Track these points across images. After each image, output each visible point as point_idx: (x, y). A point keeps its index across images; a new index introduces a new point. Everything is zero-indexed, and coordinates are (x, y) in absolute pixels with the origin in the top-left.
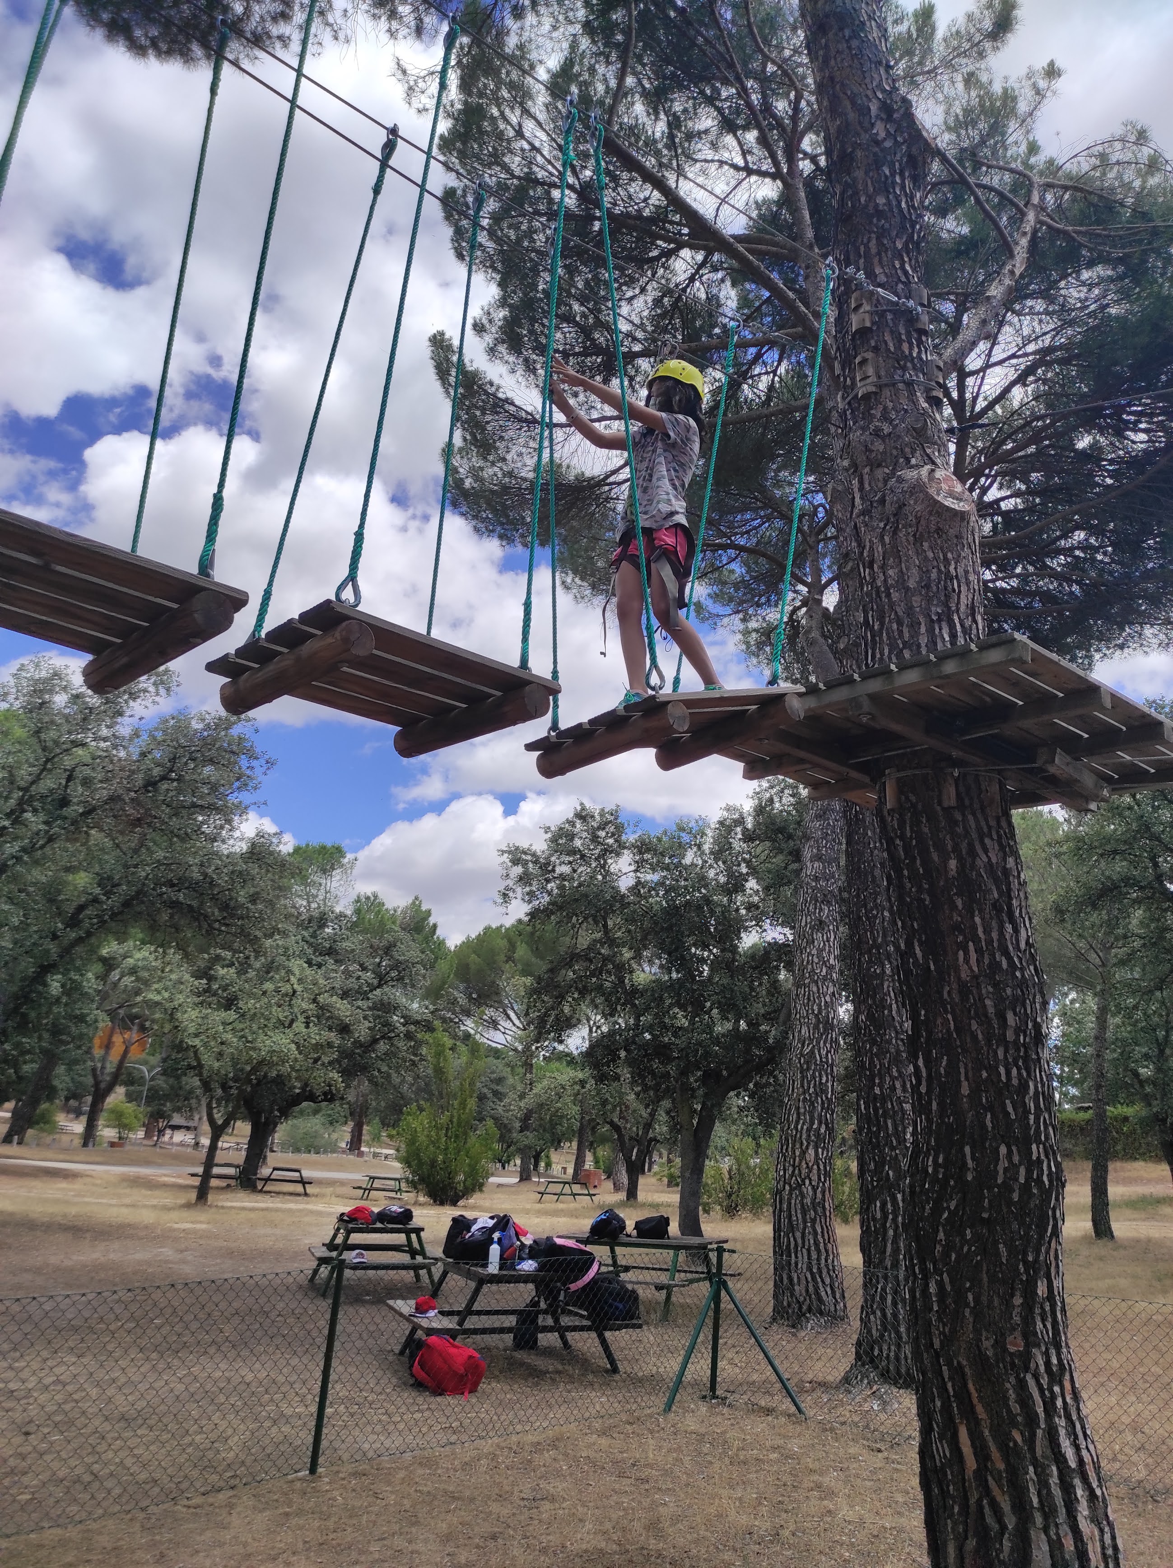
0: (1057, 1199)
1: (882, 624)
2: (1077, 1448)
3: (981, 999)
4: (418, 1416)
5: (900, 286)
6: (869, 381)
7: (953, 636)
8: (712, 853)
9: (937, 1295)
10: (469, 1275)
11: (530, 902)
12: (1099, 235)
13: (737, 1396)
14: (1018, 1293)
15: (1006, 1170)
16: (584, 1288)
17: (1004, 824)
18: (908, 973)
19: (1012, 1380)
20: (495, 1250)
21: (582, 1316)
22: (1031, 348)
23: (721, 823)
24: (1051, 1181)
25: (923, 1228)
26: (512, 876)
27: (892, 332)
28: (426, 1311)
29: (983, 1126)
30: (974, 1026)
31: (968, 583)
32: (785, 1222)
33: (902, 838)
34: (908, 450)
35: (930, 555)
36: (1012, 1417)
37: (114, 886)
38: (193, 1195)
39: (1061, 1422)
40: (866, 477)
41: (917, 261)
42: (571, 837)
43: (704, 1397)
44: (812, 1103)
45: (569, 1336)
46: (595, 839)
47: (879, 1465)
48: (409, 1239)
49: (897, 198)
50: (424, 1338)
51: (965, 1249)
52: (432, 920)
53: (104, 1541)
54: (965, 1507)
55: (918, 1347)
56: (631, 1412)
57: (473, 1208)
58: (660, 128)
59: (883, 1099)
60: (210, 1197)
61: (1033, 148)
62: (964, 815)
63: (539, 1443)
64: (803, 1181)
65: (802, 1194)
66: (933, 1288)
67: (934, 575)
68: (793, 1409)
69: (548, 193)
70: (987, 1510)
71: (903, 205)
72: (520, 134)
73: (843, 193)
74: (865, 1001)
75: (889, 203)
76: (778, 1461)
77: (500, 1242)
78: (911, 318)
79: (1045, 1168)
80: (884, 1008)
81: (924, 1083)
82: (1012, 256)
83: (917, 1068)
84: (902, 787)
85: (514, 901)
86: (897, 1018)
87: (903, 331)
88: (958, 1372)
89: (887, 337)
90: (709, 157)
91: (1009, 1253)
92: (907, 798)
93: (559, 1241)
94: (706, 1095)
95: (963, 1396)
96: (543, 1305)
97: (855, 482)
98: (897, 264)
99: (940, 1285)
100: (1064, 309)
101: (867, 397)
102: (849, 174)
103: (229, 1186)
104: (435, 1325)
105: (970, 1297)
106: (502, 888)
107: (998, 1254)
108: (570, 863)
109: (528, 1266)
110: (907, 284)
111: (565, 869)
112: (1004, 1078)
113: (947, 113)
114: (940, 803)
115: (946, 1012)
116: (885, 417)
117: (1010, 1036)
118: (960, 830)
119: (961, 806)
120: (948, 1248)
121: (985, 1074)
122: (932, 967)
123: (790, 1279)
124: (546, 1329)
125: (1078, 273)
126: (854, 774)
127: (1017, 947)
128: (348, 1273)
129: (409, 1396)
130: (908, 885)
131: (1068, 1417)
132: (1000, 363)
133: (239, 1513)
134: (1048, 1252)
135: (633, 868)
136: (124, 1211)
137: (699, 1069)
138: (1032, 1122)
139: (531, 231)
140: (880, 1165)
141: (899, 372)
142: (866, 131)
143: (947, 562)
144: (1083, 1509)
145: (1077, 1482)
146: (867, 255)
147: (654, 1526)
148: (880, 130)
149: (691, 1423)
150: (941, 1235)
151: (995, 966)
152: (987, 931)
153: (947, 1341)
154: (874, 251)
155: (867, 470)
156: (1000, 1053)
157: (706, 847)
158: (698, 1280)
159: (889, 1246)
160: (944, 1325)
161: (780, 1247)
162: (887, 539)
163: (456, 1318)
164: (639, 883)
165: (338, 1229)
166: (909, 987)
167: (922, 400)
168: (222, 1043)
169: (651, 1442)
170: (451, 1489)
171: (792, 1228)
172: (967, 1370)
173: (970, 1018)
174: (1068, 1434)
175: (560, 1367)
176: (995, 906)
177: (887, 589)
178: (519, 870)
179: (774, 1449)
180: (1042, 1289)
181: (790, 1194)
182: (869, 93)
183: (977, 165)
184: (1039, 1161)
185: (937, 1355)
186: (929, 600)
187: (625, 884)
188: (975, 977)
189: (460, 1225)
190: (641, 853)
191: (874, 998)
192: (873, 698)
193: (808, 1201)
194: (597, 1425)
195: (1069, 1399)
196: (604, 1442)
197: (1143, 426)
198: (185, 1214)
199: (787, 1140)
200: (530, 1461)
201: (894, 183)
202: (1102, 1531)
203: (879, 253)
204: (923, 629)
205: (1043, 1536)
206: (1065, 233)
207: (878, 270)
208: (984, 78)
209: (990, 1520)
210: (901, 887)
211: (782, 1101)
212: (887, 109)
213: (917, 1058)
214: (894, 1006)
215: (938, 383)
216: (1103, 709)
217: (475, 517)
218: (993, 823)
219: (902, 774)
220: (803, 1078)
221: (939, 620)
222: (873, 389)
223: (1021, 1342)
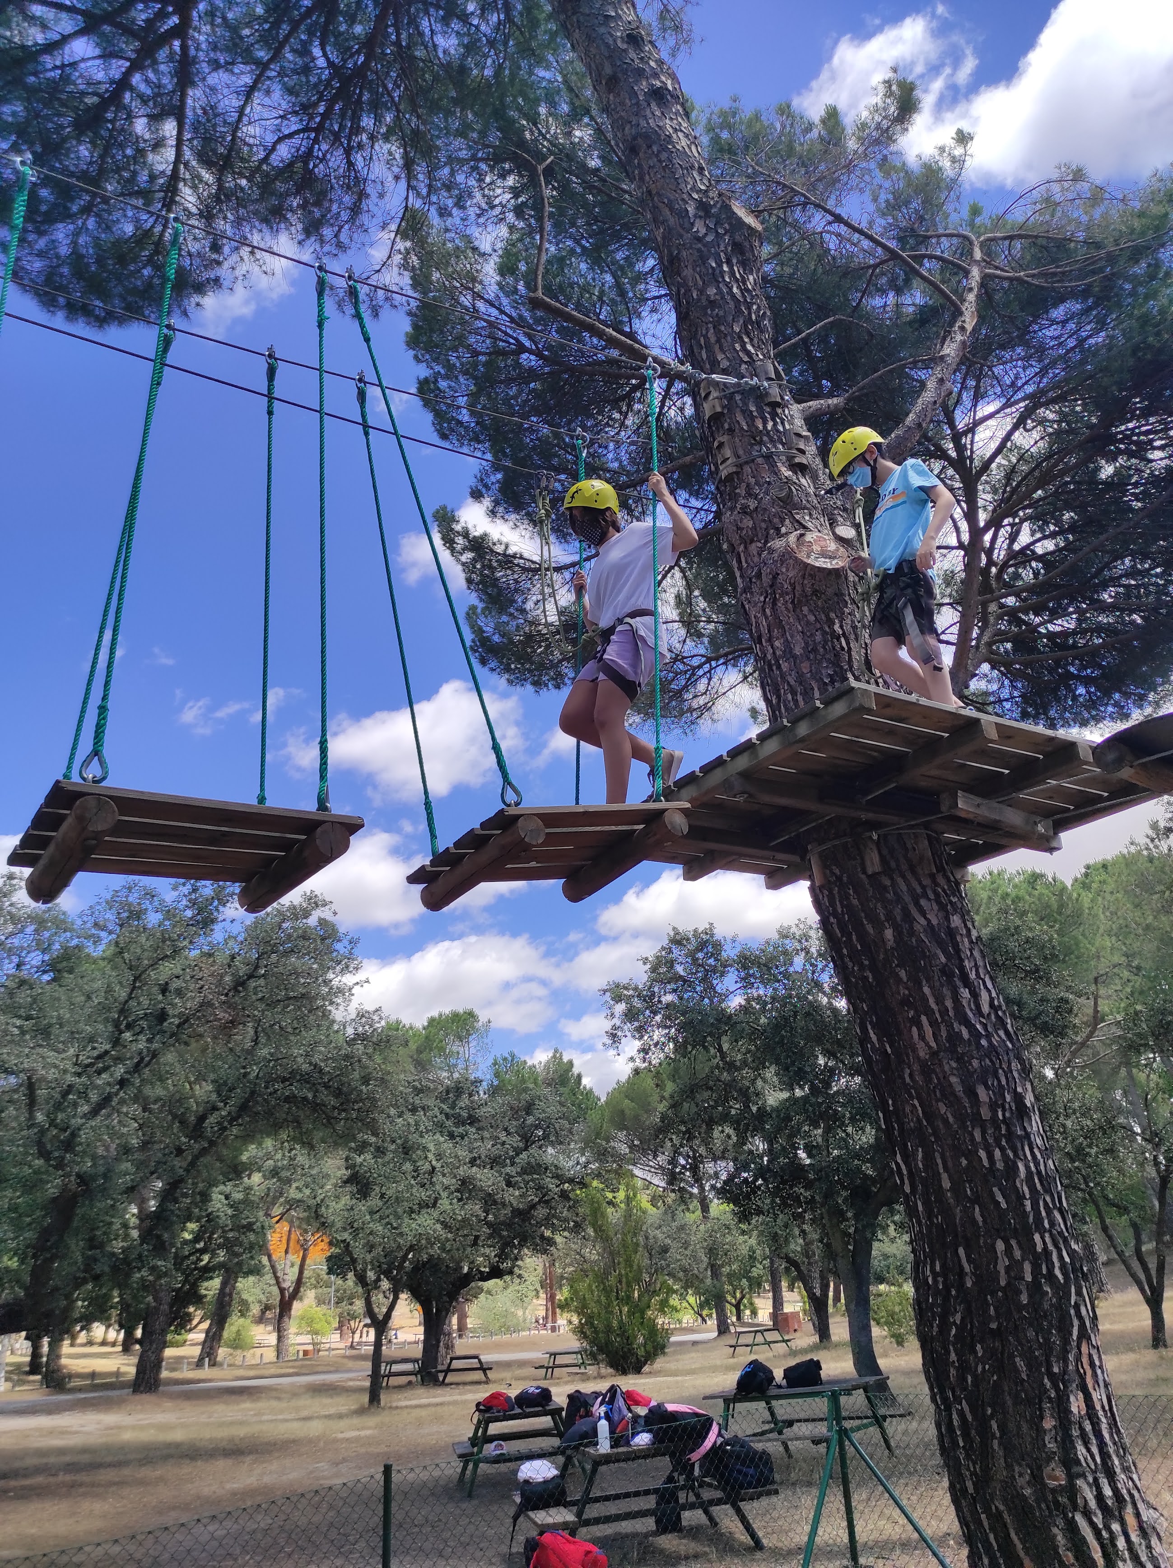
0: (1079, 1293)
3: (945, 1076)
5: (744, 366)
6: (729, 462)
9: (960, 1428)
14: (1047, 1413)
15: (1008, 1269)
16: (707, 1455)
17: (941, 880)
19: (1060, 1522)
20: (603, 1427)
21: (716, 1488)
26: (617, 1014)
27: (743, 412)
29: (974, 1221)
30: (943, 1109)
33: (836, 915)
34: (776, 520)
35: (812, 618)
37: (230, 1090)
38: (366, 1398)
41: (760, 339)
45: (712, 1511)
46: (695, 962)
49: (728, 285)
50: (537, 1537)
51: (980, 1369)
60: (384, 1397)
61: (976, 210)
62: (892, 879)
66: (956, 1420)
67: (818, 637)
71: (735, 290)
75: (720, 291)
77: (608, 1417)
78: (759, 394)
79: (1056, 1260)
81: (906, 1181)
82: (961, 313)
84: (829, 860)
87: (753, 408)
88: (997, 1520)
89: (739, 417)
91: (1029, 1366)
92: (833, 873)
93: (671, 1407)
94: (857, 1215)
95: (1007, 1547)
98: (738, 346)
99: (961, 1414)
102: (681, 275)
105: (995, 1426)
106: (609, 1029)
107: (1017, 1371)
110: (752, 362)
112: (986, 1163)
114: (864, 871)
115: (912, 1098)
116: (750, 494)
117: (985, 1113)
118: (890, 896)
119: (887, 870)
120: (964, 1368)
121: (964, 1162)
122: (889, 1050)
124: (688, 1507)
127: (979, 1011)
130: (850, 965)
131: (1134, 1557)
134: (1078, 1358)
135: (740, 985)
136: (296, 1425)
138: (1028, 1208)
141: (757, 448)
142: (687, 232)
143: (831, 623)
146: (708, 345)
148: (699, 227)
150: (953, 1357)
151: (954, 1038)
152: (939, 1001)
153: (983, 1482)
154: (713, 339)
155: (742, 548)
156: (977, 1134)
158: (866, 1426)
160: (974, 1464)
162: (768, 611)
164: (750, 1000)
165: (478, 1421)
167: (784, 470)
172: (1006, 1516)
173: (938, 1101)
176: (945, 972)
177: (777, 661)
180: (1077, 1404)
182: (685, 196)
184: (1047, 1253)
185: (973, 1501)
186: (819, 664)
188: (934, 1054)
195: (1134, 1538)
198: (356, 1421)
201: (722, 273)
203: (718, 341)
207: (720, 356)
208: (898, 161)
212: (704, 207)
215: (799, 450)
218: (927, 882)
219: (825, 848)
221: (833, 682)
222: (734, 469)
223: (1060, 1473)
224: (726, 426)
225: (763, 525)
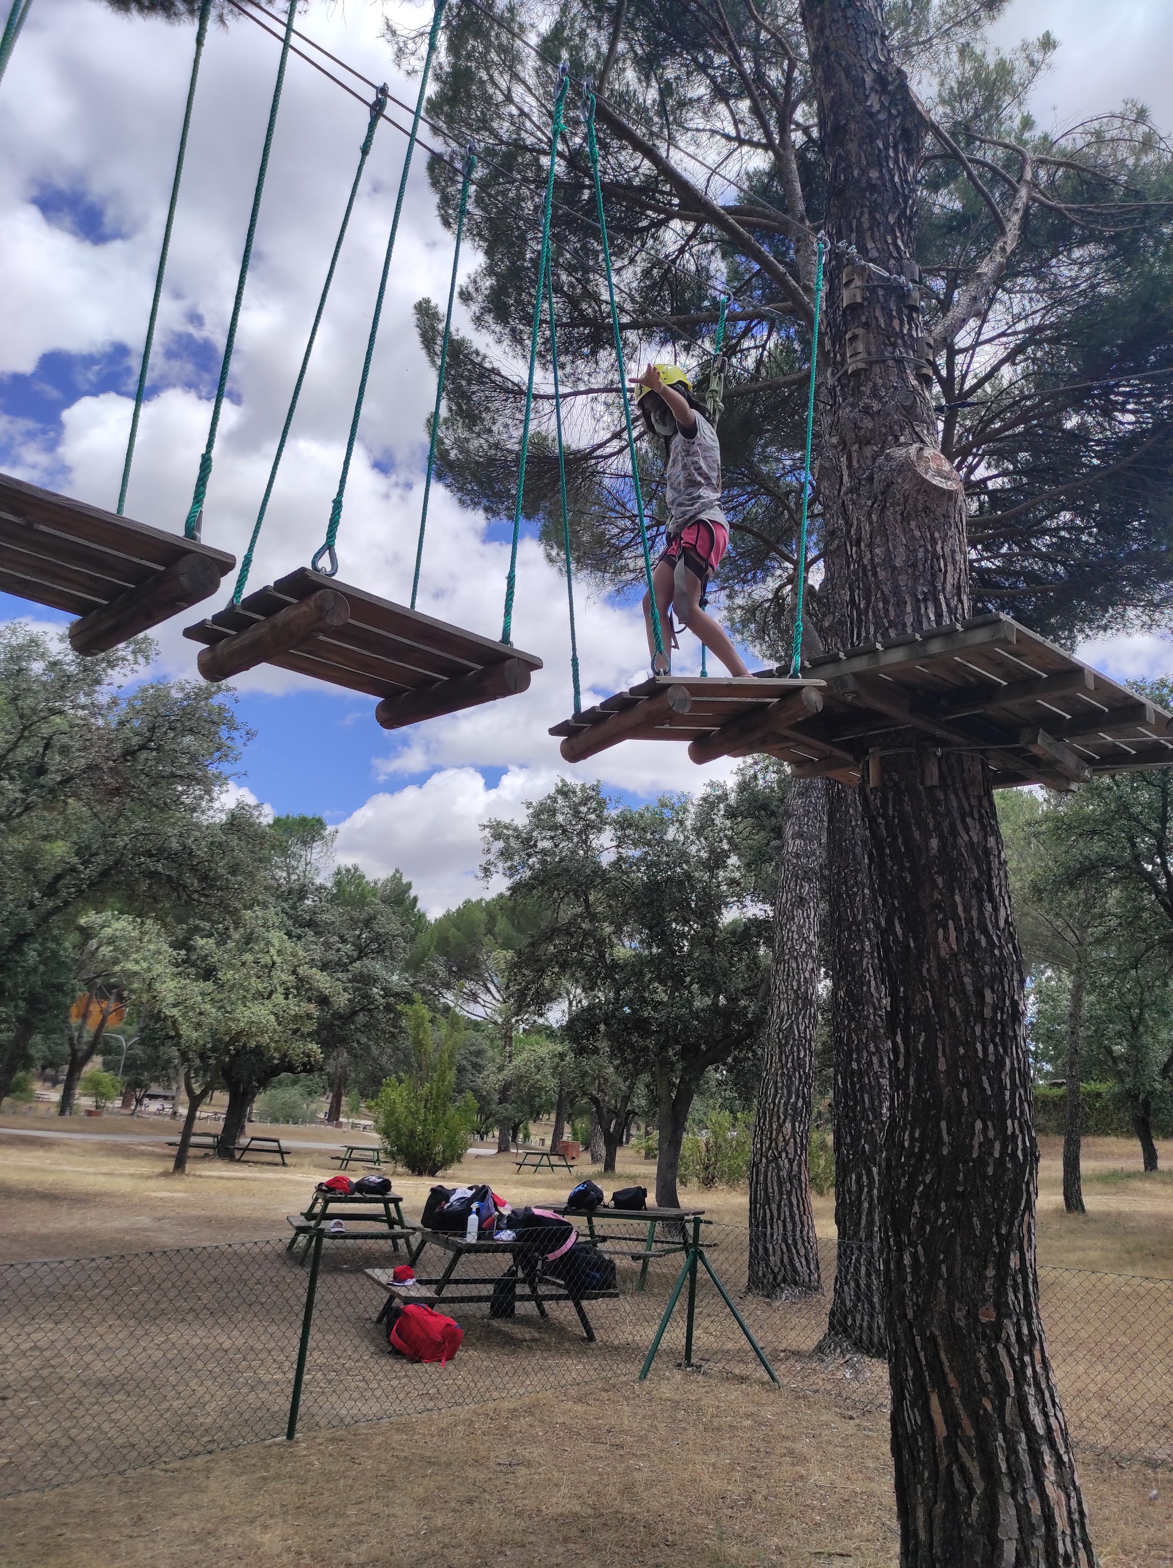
0: (1031, 1174)
1: (868, 603)
2: (1046, 1415)
3: (960, 976)
4: (395, 1382)
5: (892, 262)
6: (859, 357)
7: (939, 615)
8: (694, 829)
9: (911, 1267)
10: (447, 1245)
11: (511, 876)
12: (1091, 213)
13: (711, 1364)
14: (991, 1266)
15: (981, 1144)
16: (562, 1258)
17: (985, 803)
18: (888, 950)
19: (984, 1349)
20: (473, 1220)
21: (559, 1286)
22: (1021, 326)
23: (704, 799)
24: (1025, 1156)
25: (899, 1202)
26: (493, 850)
27: (883, 308)
28: (403, 1280)
29: (960, 1101)
30: (952, 1003)
31: (954, 563)
32: (761, 1194)
33: (885, 816)
34: (896, 428)
35: (917, 534)
36: (983, 1385)
37: (92, 855)
38: (171, 1165)
39: (1031, 1391)
40: (855, 455)
41: (909, 236)
42: (553, 812)
43: (679, 1365)
44: (790, 1078)
45: (546, 1305)
46: (576, 814)
47: (850, 1432)
48: (387, 1208)
49: (890, 171)
50: (402, 1306)
51: (940, 1222)
52: (412, 893)
53: (82, 1504)
54: (935, 1474)
55: (892, 1317)
56: (607, 1380)
57: (451, 1178)
58: (652, 94)
59: (861, 1074)
60: (188, 1167)
61: (1027, 123)
62: (946, 794)
63: (515, 1410)
64: (780, 1153)
65: (778, 1165)
66: (907, 1259)
67: (921, 554)
68: (767, 1377)
69: (537, 160)
70: (957, 1476)
71: (896, 179)
72: (509, 99)
73: (835, 166)
74: (844, 978)
75: (882, 177)
76: (750, 1428)
77: (478, 1212)
78: (902, 294)
79: (1020, 1143)
80: (863, 984)
81: (902, 1058)
82: (1003, 233)
83: (895, 1043)
84: (885, 766)
85: (495, 876)
86: (875, 995)
87: (894, 307)
88: (931, 1342)
89: (878, 313)
90: (701, 127)
91: (983, 1226)
92: (891, 778)
93: (537, 1212)
94: (684, 1068)
95: (935, 1364)
96: (520, 1275)
97: (844, 459)
98: (889, 239)
99: (915, 1257)
100: (1055, 287)
101: (857, 373)
102: (842, 146)
103: (207, 1155)
104: (413, 1294)
105: (944, 1268)
106: (483, 863)
107: (972, 1227)
108: (552, 838)
109: (507, 1236)
110: (899, 259)
111: (546, 844)
112: (980, 1054)
113: (942, 84)
114: (922, 783)
115: (925, 989)
116: (874, 394)
117: (988, 1013)
118: (942, 809)
119: (943, 785)
120: (923, 1220)
121: (962, 1051)
122: (912, 945)
123: (766, 1250)
124: (523, 1298)
125: (1070, 251)
126: (838, 753)
127: (996, 926)
128: (326, 1242)
129: (387, 1363)
130: (890, 864)
131: (1037, 1385)
132: (989, 341)
133: (217, 1477)
134: (1021, 1225)
135: (615, 843)
136: (102, 1179)
137: (678, 1043)
138: (1007, 1098)
139: (520, 198)
140: (856, 1139)
141: (890, 349)
142: (860, 103)
143: (934, 541)
144: (1050, 1474)
145: (1045, 1448)
146: (860, 231)
147: (628, 1491)
148: (874, 102)
149: (666, 1391)
150: (916, 1208)
151: (974, 944)
152: (967, 909)
153: (922, 1310)
154: (866, 225)
155: (856, 447)
156: (978, 1030)
157: (688, 823)
158: (675, 1250)
159: (864, 1217)
160: (918, 1296)
161: (756, 1219)
162: (874, 517)
163: (434, 1287)
164: (620, 858)
165: (316, 1199)
166: (889, 964)
167: (911, 378)
168: (201, 1014)
169: (627, 1409)
170: (428, 1454)
171: (768, 1200)
172: (940, 1340)
173: (948, 996)
174: (1037, 1402)
175: (537, 1335)
177: (874, 568)
178: (500, 844)
179: (748, 1416)
180: (1014, 1261)
181: (767, 1166)
182: (864, 64)
183: (971, 139)
184: (1014, 1136)
185: (911, 1325)
186: (916, 580)
187: (606, 859)
188: (954, 955)
189: (439, 1195)
190: (623, 828)
191: (853, 974)
192: (858, 676)
193: (784, 1173)
194: (573, 1392)
195: (1038, 1369)
196: (580, 1408)
197: (1130, 407)
198: (163, 1182)
199: (764, 1113)
200: (506, 1427)
201: (887, 157)
202: (1068, 1497)
203: (871, 228)
204: (909, 609)
205: (1011, 1501)
206: (1058, 210)
207: (870, 245)
208: (978, 51)
209: (959, 1484)
210: (882, 866)
211: (760, 1076)
212: (881, 81)
213: (895, 1035)
214: (873, 983)
215: (928, 360)
216: (1086, 691)
217: (460, 489)
218: (974, 802)
219: (886, 753)
220: (781, 1053)
221: (925, 600)
222: (863, 366)
223: (993, 1313)
224: (863, 319)
225: (884, 430)
